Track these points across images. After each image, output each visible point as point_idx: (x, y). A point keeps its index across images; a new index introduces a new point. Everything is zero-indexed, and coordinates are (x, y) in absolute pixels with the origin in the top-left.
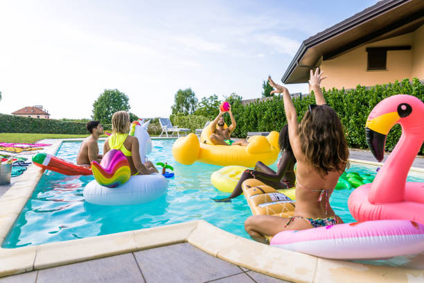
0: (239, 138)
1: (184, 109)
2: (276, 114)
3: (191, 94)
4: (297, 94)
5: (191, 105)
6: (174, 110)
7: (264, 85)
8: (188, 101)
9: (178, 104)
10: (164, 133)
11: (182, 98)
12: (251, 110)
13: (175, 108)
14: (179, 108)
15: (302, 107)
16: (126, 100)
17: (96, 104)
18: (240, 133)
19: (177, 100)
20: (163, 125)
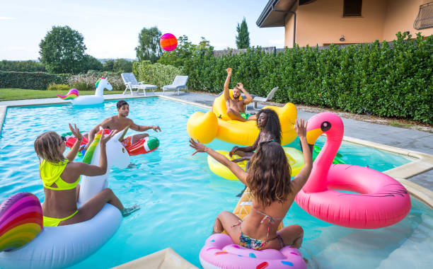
0: (211, 92)
1: (150, 50)
2: (249, 69)
3: (157, 33)
4: (272, 48)
5: (158, 46)
6: (138, 52)
7: (238, 28)
8: (154, 42)
9: (143, 45)
10: (128, 90)
11: (148, 38)
12: (223, 64)
13: (140, 49)
14: (144, 49)
15: (276, 63)
16: (81, 39)
17: (43, 45)
18: (212, 87)
19: (141, 39)
20: (127, 82)
